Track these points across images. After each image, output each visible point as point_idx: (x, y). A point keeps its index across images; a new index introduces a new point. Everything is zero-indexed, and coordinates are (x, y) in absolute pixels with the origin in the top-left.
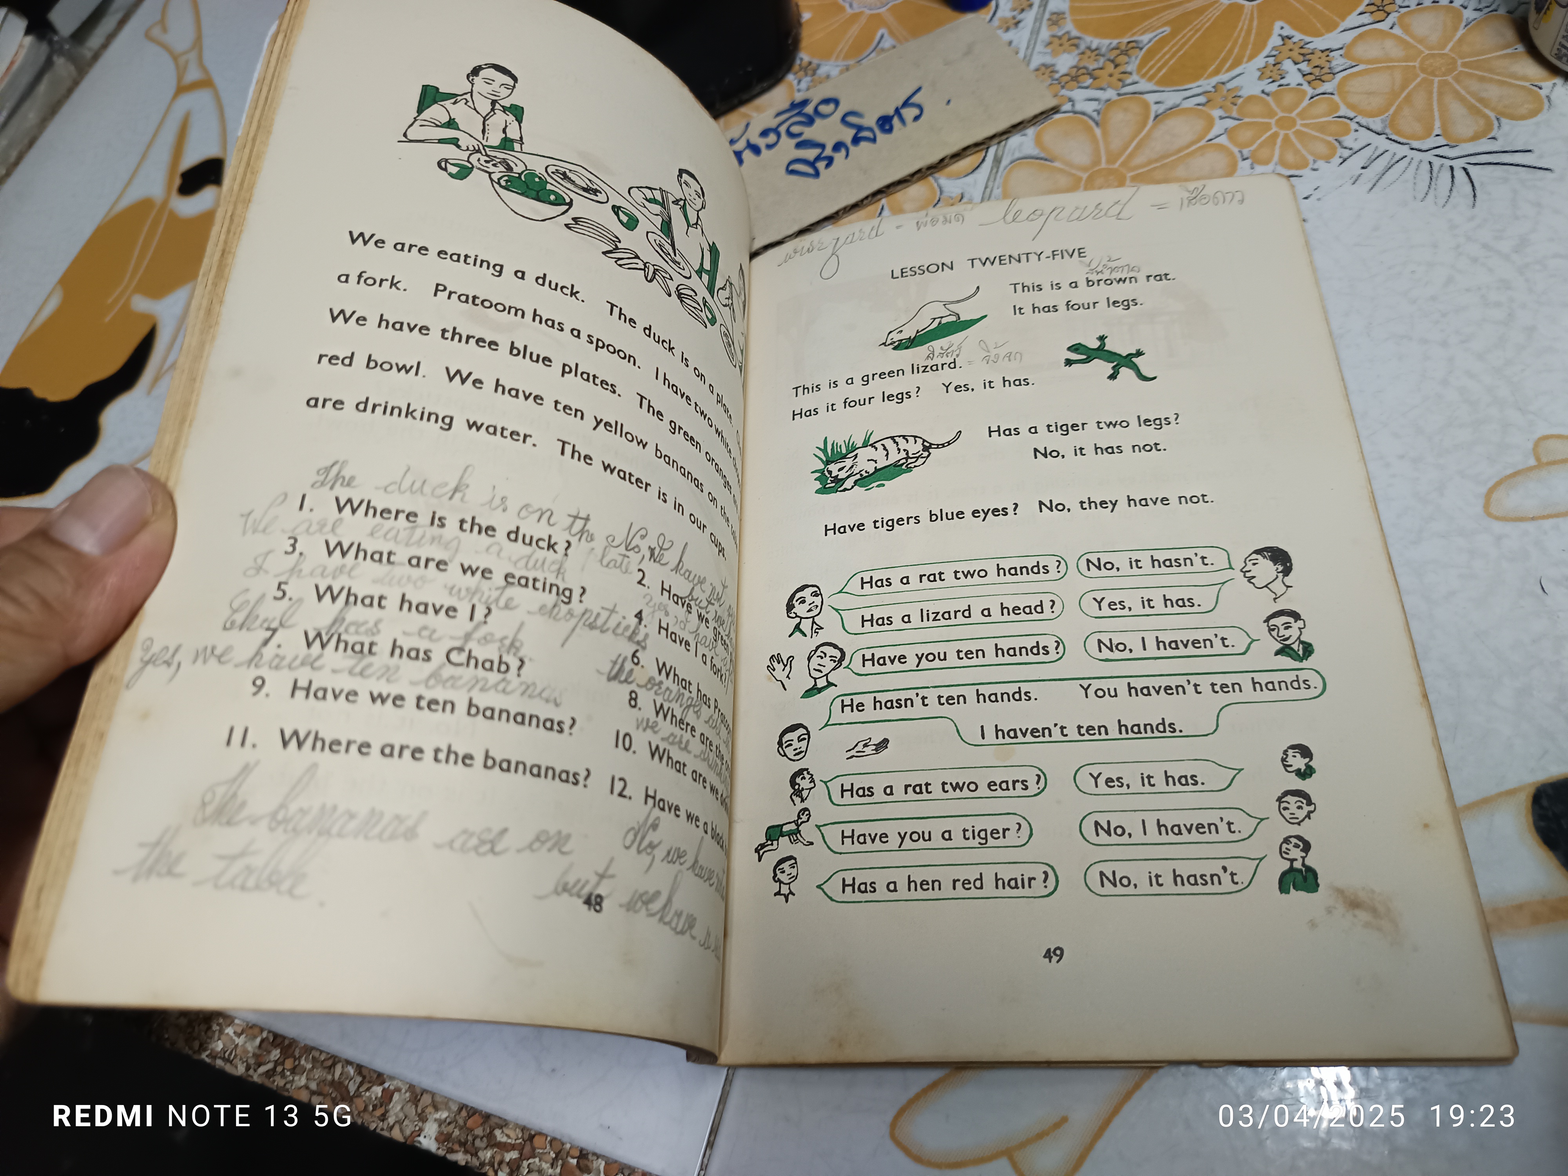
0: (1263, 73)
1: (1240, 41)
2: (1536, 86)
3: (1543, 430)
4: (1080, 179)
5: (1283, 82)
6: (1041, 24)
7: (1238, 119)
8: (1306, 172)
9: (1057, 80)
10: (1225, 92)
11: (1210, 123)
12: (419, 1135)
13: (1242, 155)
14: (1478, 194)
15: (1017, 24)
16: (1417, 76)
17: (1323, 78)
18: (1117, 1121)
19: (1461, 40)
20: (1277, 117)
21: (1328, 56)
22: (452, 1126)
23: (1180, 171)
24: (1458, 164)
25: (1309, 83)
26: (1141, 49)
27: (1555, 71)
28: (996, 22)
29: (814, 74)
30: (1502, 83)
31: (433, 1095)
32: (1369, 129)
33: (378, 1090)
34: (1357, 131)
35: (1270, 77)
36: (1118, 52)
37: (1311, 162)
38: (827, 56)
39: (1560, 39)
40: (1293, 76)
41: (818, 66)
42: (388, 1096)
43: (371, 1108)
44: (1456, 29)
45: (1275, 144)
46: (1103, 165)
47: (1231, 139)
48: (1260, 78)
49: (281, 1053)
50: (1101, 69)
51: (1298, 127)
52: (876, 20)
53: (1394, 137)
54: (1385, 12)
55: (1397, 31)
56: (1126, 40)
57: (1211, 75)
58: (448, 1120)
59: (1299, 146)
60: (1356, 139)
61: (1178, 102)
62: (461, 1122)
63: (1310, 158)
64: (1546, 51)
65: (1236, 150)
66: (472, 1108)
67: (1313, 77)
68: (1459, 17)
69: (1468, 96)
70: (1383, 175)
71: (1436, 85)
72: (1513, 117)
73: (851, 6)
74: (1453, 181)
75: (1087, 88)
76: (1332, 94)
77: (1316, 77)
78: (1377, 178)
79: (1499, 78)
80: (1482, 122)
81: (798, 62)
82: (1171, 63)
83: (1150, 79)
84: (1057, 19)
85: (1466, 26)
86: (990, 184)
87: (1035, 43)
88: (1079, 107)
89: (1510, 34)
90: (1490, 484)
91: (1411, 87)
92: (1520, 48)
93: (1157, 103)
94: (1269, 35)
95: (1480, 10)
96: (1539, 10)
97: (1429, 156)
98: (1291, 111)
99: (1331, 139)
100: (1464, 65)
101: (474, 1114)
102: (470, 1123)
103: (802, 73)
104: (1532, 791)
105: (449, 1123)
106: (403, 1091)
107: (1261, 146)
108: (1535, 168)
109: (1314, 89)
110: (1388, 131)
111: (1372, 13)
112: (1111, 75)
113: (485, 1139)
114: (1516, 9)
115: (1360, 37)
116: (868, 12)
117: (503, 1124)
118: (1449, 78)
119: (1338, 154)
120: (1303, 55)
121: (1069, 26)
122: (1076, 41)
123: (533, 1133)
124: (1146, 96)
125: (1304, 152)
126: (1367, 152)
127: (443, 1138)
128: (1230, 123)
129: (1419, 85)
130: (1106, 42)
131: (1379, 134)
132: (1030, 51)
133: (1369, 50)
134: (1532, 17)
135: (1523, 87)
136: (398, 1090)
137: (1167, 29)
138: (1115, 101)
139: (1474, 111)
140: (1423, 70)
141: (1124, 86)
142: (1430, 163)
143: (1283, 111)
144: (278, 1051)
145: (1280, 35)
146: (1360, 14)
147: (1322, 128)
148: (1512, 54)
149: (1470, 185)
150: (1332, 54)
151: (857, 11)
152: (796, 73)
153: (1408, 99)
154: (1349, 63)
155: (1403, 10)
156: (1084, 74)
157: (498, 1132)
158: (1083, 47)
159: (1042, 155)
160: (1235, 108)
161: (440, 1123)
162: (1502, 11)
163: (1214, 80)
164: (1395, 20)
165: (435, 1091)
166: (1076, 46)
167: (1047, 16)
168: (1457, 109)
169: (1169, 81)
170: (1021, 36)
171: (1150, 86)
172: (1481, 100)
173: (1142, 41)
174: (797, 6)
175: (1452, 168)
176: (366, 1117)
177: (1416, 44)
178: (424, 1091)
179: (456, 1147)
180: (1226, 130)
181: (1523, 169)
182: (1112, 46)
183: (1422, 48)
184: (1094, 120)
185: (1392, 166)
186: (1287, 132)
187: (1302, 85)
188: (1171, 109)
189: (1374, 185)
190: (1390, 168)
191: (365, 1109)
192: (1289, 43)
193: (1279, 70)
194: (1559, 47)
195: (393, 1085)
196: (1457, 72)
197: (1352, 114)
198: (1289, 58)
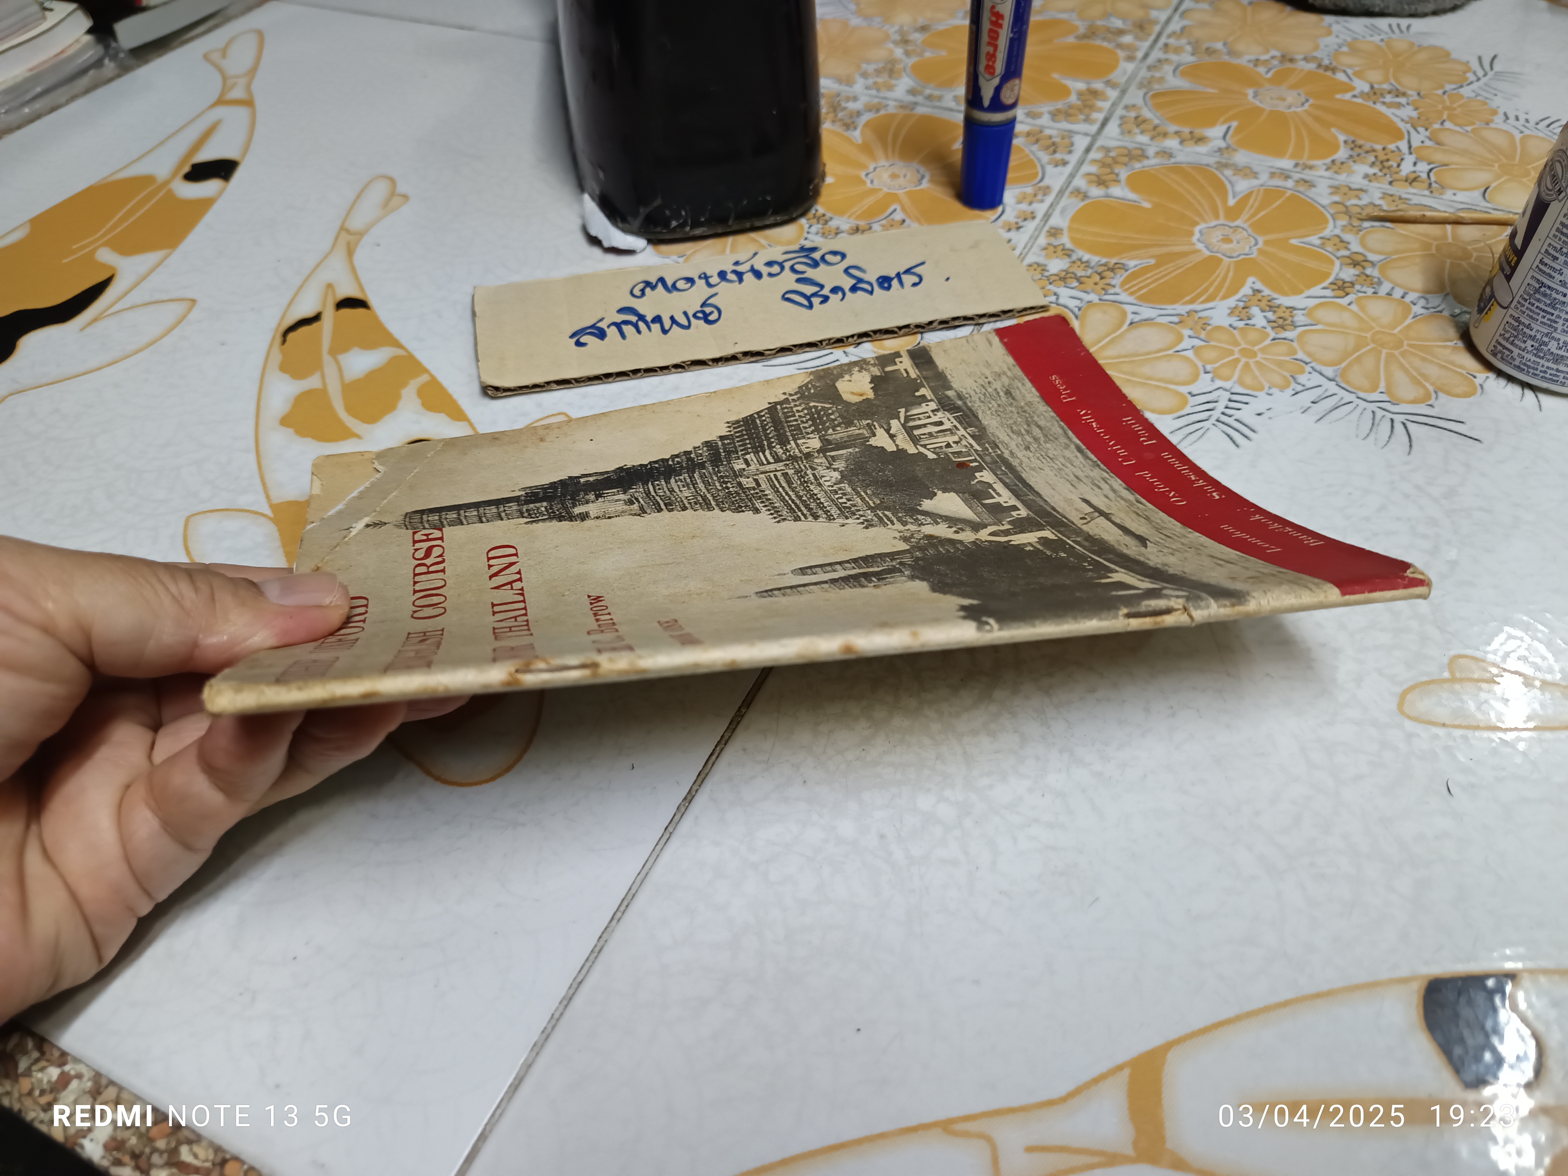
0: (1232, 312)
1: (1216, 283)
2: (1471, 375)
3: (1458, 649)
5: (1249, 322)
6: (1040, 232)
7: (1205, 341)
8: (1261, 395)
9: (1047, 277)
10: (1196, 319)
11: (1180, 339)
12: (84, 1137)
13: (1205, 369)
14: (1414, 444)
15: (1019, 228)
16: (1368, 345)
17: (1285, 327)
19: (1408, 327)
20: (1240, 348)
21: (1291, 312)
22: (131, 1132)
24: (1398, 419)
25: (1273, 328)
26: (1126, 270)
27: (1489, 366)
28: (1000, 223)
29: (826, 222)
30: (1441, 366)
31: (121, 1088)
32: (1321, 374)
33: (54, 1073)
34: (1310, 373)
35: (1238, 316)
36: (1106, 268)
37: (1267, 387)
38: (841, 213)
39: (1497, 337)
40: (1259, 321)
41: (831, 219)
42: (64, 1081)
43: (37, 1093)
44: (1405, 317)
45: (1236, 367)
47: (1197, 354)
48: (1230, 315)
50: (1089, 277)
51: (1258, 359)
52: (892, 198)
53: (1343, 385)
54: (1344, 292)
56: (1114, 261)
57: (1185, 304)
59: (1257, 373)
60: (1309, 380)
61: (1153, 317)
63: (1267, 385)
65: (1200, 364)
67: (1276, 325)
68: (1410, 310)
70: (1330, 411)
71: (1384, 354)
72: (1448, 393)
73: (872, 182)
74: (1392, 430)
75: (1072, 288)
76: (1292, 341)
77: (1279, 325)
78: (1324, 413)
79: (1439, 362)
80: (1421, 392)
81: (813, 211)
82: (1152, 286)
83: (1132, 294)
84: (1055, 232)
85: (1413, 317)
87: (1032, 247)
88: (1062, 301)
89: (1451, 333)
90: (1405, 686)
91: (1362, 351)
92: (1460, 344)
93: (1133, 313)
94: (1242, 285)
95: (1427, 308)
97: (1373, 406)
98: (1255, 345)
99: (1287, 374)
100: (1410, 345)
102: (154, 1132)
103: (815, 220)
106: (85, 1078)
107: (1223, 365)
108: (1466, 436)
109: (1277, 333)
110: (1338, 379)
111: (1333, 290)
112: (1096, 284)
113: (165, 1156)
114: (1460, 318)
115: (1322, 305)
116: (885, 190)
117: (194, 1138)
118: (1396, 353)
119: (1292, 388)
120: (1270, 307)
121: (1065, 240)
123: (228, 1156)
124: (1125, 306)
125: (1262, 380)
126: (1318, 391)
127: (113, 1144)
128: (1198, 342)
129: (1369, 351)
130: (1096, 258)
131: (1329, 380)
132: (1026, 250)
133: (1329, 316)
135: (1461, 374)
136: (79, 1076)
138: (1096, 304)
139: (1416, 382)
140: (1374, 341)
141: (1106, 294)
142: (1373, 412)
143: (1247, 343)
145: (1252, 288)
146: (1324, 288)
147: (1280, 364)
148: (1452, 348)
149: (1407, 437)
150: (1295, 312)
151: (876, 187)
152: (808, 220)
153: (1358, 359)
154: (1309, 322)
155: (1361, 294)
156: (1071, 278)
157: (184, 1149)
158: (1074, 257)
160: (1204, 332)
162: (1446, 313)
163: (1188, 307)
164: (1352, 300)
165: (124, 1084)
166: (1069, 256)
167: (1046, 228)
168: (1400, 377)
169: (1148, 299)
170: (1020, 238)
171: (1131, 299)
172: (1422, 375)
173: (1128, 265)
175: (1392, 420)
176: (28, 1102)
177: (1369, 321)
178: (111, 1083)
179: (126, 1159)
180: (1193, 347)
181: (1456, 435)
182: (1100, 263)
183: (1374, 325)
184: (1074, 314)
185: (1338, 407)
186: (1248, 360)
187: (1265, 328)
188: (1146, 320)
189: (1321, 418)
190: (1337, 408)
191: (30, 1093)
192: (1259, 296)
193: (1247, 312)
194: (1496, 344)
195: (75, 1069)
196: (1402, 350)
197: (1308, 360)
198: (1257, 306)
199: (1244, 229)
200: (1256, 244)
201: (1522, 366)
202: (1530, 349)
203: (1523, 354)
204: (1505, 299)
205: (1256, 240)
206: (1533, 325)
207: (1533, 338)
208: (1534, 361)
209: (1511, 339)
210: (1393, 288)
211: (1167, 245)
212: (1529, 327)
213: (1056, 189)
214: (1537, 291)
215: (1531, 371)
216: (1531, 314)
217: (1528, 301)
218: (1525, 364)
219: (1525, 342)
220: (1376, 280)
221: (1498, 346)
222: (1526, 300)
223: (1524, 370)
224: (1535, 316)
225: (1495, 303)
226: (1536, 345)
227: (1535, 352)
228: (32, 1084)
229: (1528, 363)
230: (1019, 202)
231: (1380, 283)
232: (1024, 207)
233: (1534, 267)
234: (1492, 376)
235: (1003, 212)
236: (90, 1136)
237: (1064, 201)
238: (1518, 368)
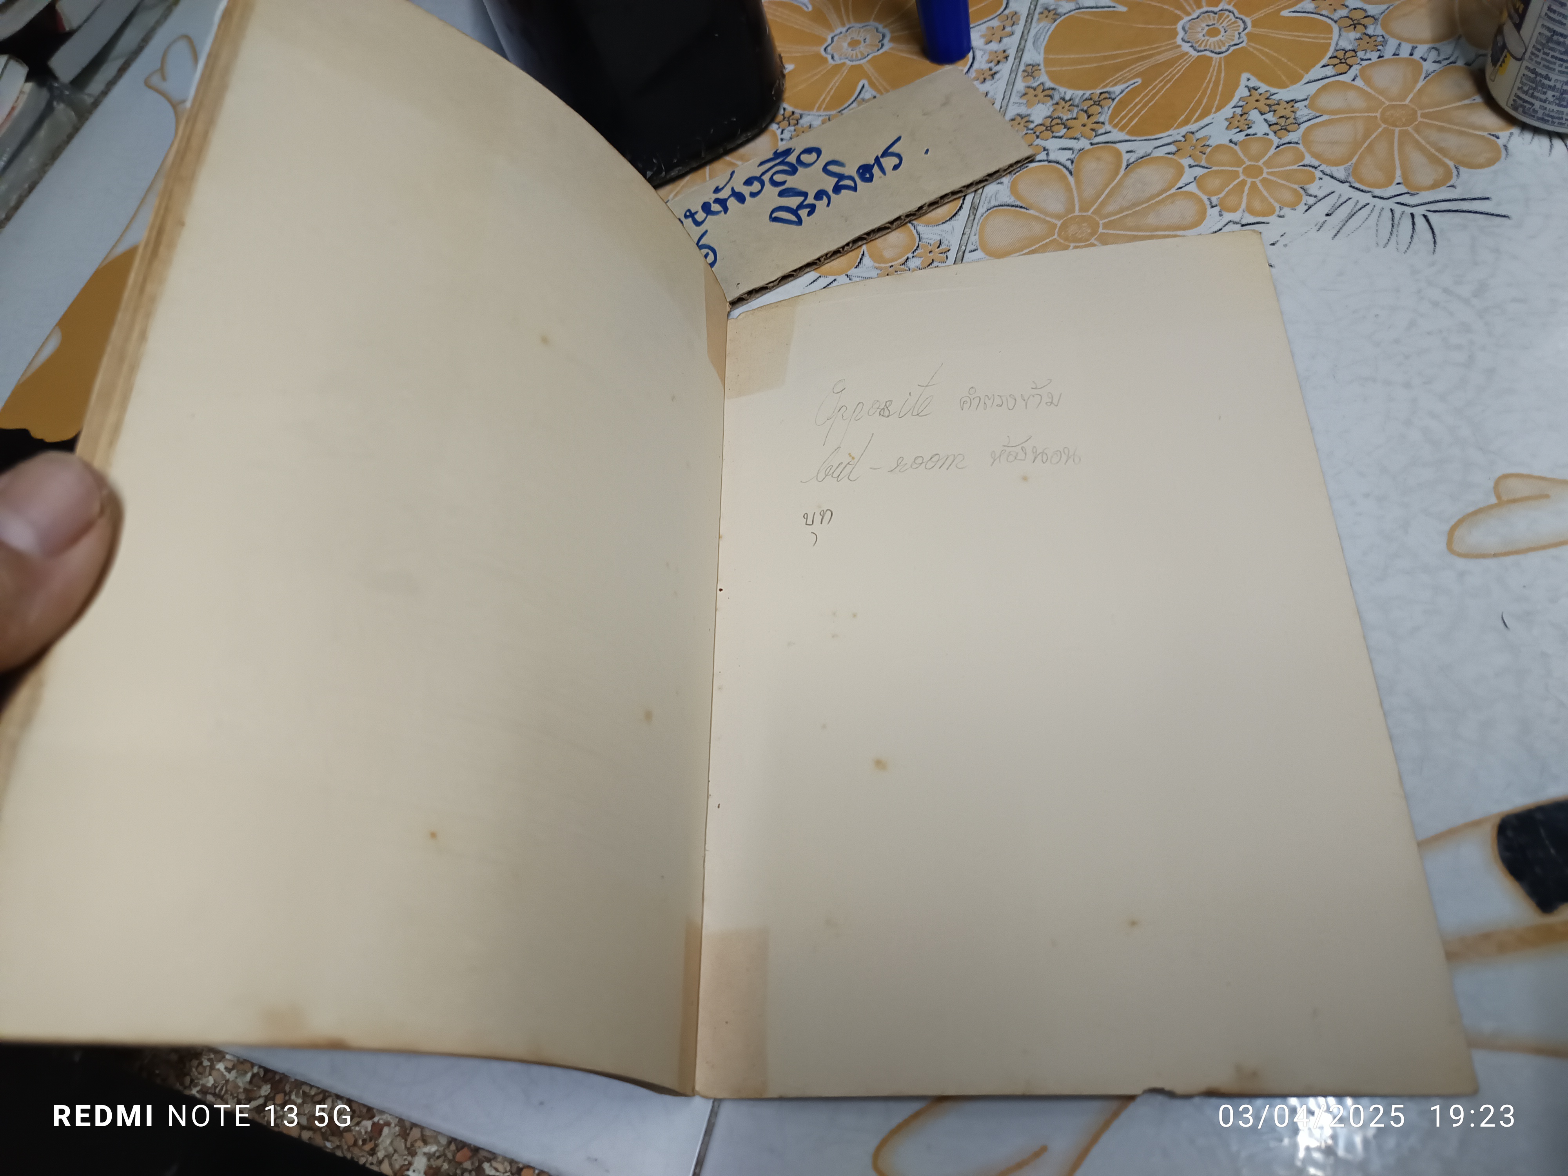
0: (1230, 122)
1: (1209, 92)
2: (1493, 135)
3: (1503, 469)
4: (1055, 225)
5: (1249, 131)
6: (1016, 75)
7: (1207, 168)
8: (1272, 219)
9: (1032, 129)
10: (1195, 141)
11: (1180, 172)
12: (408, 1170)
13: (1211, 203)
14: (1437, 241)
15: (993, 76)
16: (1380, 126)
17: (1289, 128)
18: (1095, 1151)
19: (1420, 91)
20: (1244, 166)
21: (1293, 107)
22: (441, 1160)
23: (1151, 220)
24: (1419, 211)
25: (1275, 133)
26: (1113, 100)
27: (1512, 121)
28: (973, 74)
29: (797, 123)
30: (1462, 133)
31: (422, 1128)
32: (1332, 177)
33: (368, 1124)
34: (1321, 179)
35: (1238, 127)
36: (1091, 102)
37: (1278, 209)
38: (809, 107)
39: (1515, 90)
40: (1260, 127)
41: (801, 116)
42: (377, 1130)
43: (360, 1142)
44: (1416, 81)
45: (1242, 192)
46: (1077, 213)
47: (1200, 187)
48: (1227, 128)
49: (271, 1088)
50: (1075, 119)
51: (1265, 175)
52: (857, 72)
53: (1357, 185)
54: (1347, 64)
55: (1359, 82)
56: (1098, 91)
57: (1180, 126)
58: (437, 1154)
59: (1265, 193)
60: (1320, 187)
61: (1149, 152)
62: (450, 1156)
63: (1277, 206)
64: (1502, 103)
65: (1205, 198)
66: (461, 1141)
67: (1278, 127)
68: (1421, 67)
69: (1428, 146)
70: (1347, 221)
71: (1396, 135)
72: (1471, 166)
73: (833, 57)
74: (1413, 228)
75: (1061, 137)
76: (1297, 143)
77: (1281, 127)
78: (1340, 225)
79: (1457, 128)
80: (1441, 171)
81: (782, 112)
82: (1143, 113)
83: (1122, 129)
84: (1031, 71)
85: (1425, 78)
86: (967, 231)
87: (1011, 94)
88: (1052, 157)
89: (1468, 85)
90: (1453, 522)
91: (1374, 136)
92: (1478, 99)
93: (1128, 152)
94: (1237, 85)
95: (1439, 62)
96: (1495, 62)
97: (1390, 204)
98: (1258, 160)
99: (1296, 187)
100: (1424, 116)
101: (462, 1148)
102: (459, 1157)
103: (786, 123)
104: (1497, 821)
105: (438, 1157)
106: (393, 1125)
107: (1229, 193)
108: (1492, 215)
109: (1280, 138)
110: (1351, 179)
111: (1334, 65)
112: (1084, 125)
113: (473, 1173)
114: (1474, 61)
115: (1324, 88)
116: (849, 63)
117: (492, 1157)
118: (1410, 129)
119: (1304, 202)
120: (1270, 106)
121: (1044, 78)
122: (1050, 92)
123: (521, 1166)
124: (1118, 146)
125: (1272, 201)
126: (1332, 200)
128: (1199, 171)
129: (1381, 134)
130: (1080, 93)
131: (1342, 182)
132: (1006, 101)
133: (1333, 101)
134: (1489, 69)
135: (1483, 137)
136: (388, 1124)
137: (1139, 81)
138: (1088, 150)
139: (1434, 160)
140: (1384, 121)
141: (1096, 136)
142: (1392, 210)
143: (1249, 160)
144: (269, 1086)
145: (1247, 86)
146: (1324, 66)
147: (1287, 176)
148: (1471, 104)
149: (1430, 231)
150: (1297, 105)
151: (838, 62)
152: (778, 124)
153: (1370, 148)
154: (1313, 113)
155: (1365, 63)
156: (1058, 124)
157: (486, 1166)
158: (1057, 98)
159: (1018, 203)
160: (1204, 156)
161: (429, 1156)
162: (1460, 63)
163: (1184, 130)
164: (1357, 72)
165: (424, 1125)
166: (1051, 97)
167: (1022, 67)
168: (1417, 158)
169: (1140, 131)
170: (997, 88)
171: (1122, 136)
172: (1440, 150)
173: (1114, 92)
174: (780, 57)
175: (1412, 215)
176: (356, 1151)
177: (1377, 95)
178: (414, 1125)
180: (1195, 178)
181: (1482, 216)
182: (1085, 97)
183: (1383, 100)
184: (1067, 169)
185: (1355, 213)
186: (1254, 180)
187: (1268, 135)
188: (1143, 157)
189: (1338, 232)
190: (1353, 215)
191: (355, 1144)
192: (1256, 94)
193: (1246, 119)
194: (1515, 98)
195: (382, 1119)
196: (1417, 123)
197: (1316, 163)
198: (1256, 108)
199: (1230, 12)
200: (1245, 29)
201: (1546, 118)
202: (1551, 99)
203: (1545, 105)
204: (1518, 51)
205: (1244, 22)
206: (1551, 75)
207: (1553, 88)
208: (1558, 111)
209: (1531, 91)
210: (1399, 45)
211: (1151, 56)
212: (1547, 77)
213: (1024, 12)
214: (1549, 40)
215: (1556, 121)
216: (1547, 64)
217: (1542, 51)
218: (1549, 116)
219: (1545, 93)
220: (1380, 39)
221: (1517, 100)
222: (1539, 50)
223: (1548, 121)
224: (1551, 66)
225: (1508, 55)
226: (1557, 94)
227: (1557, 102)
228: (354, 1136)
229: (1552, 114)
230: (989, 42)
231: (1384, 42)
232: (994, 46)
233: (1543, 14)
234: (1516, 131)
235: (974, 58)
236: (412, 1169)
237: (1035, 28)
238: (1542, 120)
